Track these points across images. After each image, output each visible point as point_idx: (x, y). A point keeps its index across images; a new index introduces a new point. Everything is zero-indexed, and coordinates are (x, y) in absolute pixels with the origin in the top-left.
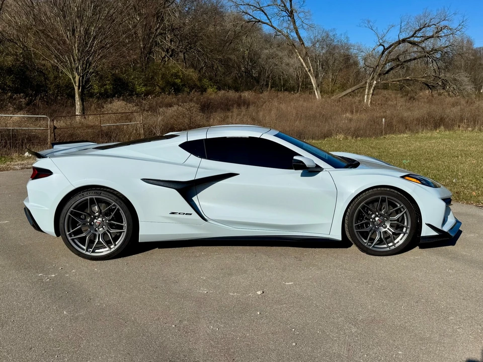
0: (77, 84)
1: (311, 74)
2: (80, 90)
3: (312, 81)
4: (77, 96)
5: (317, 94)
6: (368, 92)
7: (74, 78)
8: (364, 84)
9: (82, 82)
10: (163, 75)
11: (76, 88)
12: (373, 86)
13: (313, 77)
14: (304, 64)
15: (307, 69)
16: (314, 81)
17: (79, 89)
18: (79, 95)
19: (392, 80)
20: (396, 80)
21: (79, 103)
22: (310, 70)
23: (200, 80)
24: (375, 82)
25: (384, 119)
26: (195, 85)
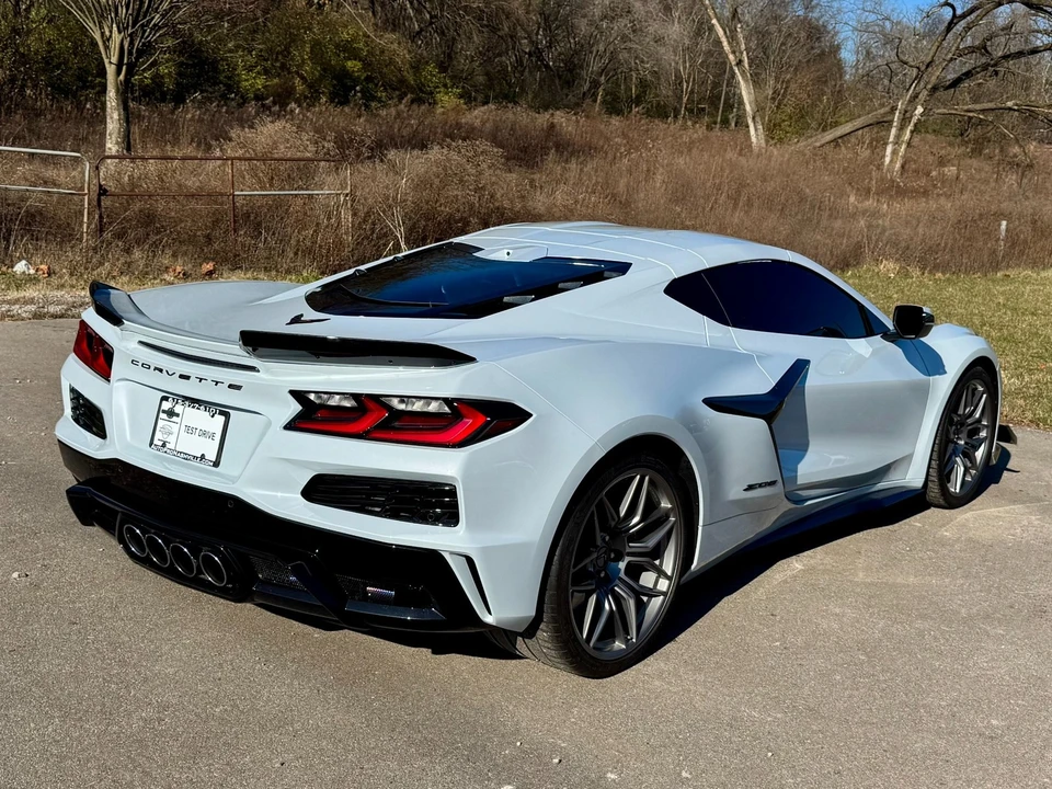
0: (114, 59)
1: (743, 73)
2: (122, 77)
3: (744, 93)
4: (111, 93)
5: (756, 134)
6: (898, 137)
7: (107, 40)
8: (886, 114)
9: (130, 53)
10: (316, 44)
11: (111, 70)
12: (914, 120)
13: (746, 81)
14: (725, 44)
15: (731, 57)
16: (749, 93)
17: (118, 72)
18: (117, 91)
19: (966, 108)
20: (978, 107)
21: (116, 116)
22: (740, 63)
23: (416, 67)
24: (920, 110)
25: (1004, 223)
26: (402, 81)
